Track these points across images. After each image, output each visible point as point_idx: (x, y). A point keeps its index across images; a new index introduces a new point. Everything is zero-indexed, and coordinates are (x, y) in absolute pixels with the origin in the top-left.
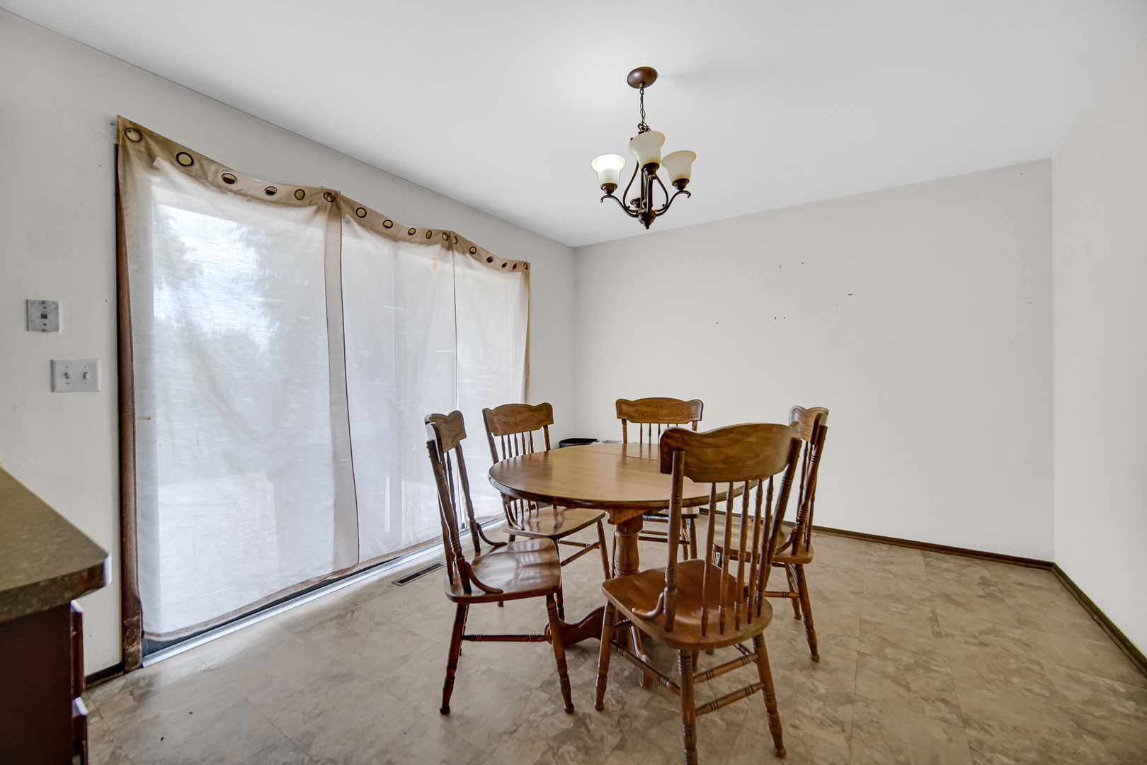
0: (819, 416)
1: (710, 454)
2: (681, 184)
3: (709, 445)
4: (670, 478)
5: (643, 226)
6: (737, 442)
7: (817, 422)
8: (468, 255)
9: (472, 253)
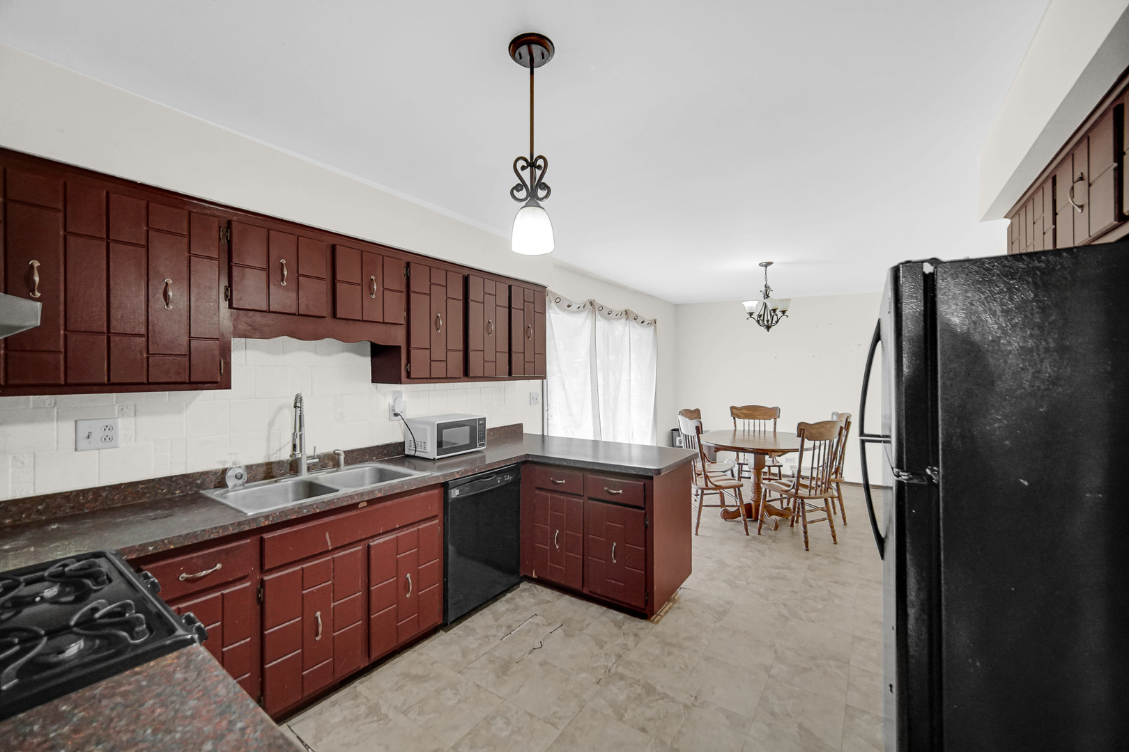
0: (848, 417)
1: (814, 431)
2: (784, 312)
3: (814, 428)
4: (800, 439)
5: (766, 330)
6: (823, 427)
7: (847, 420)
8: (634, 321)
9: (635, 319)
